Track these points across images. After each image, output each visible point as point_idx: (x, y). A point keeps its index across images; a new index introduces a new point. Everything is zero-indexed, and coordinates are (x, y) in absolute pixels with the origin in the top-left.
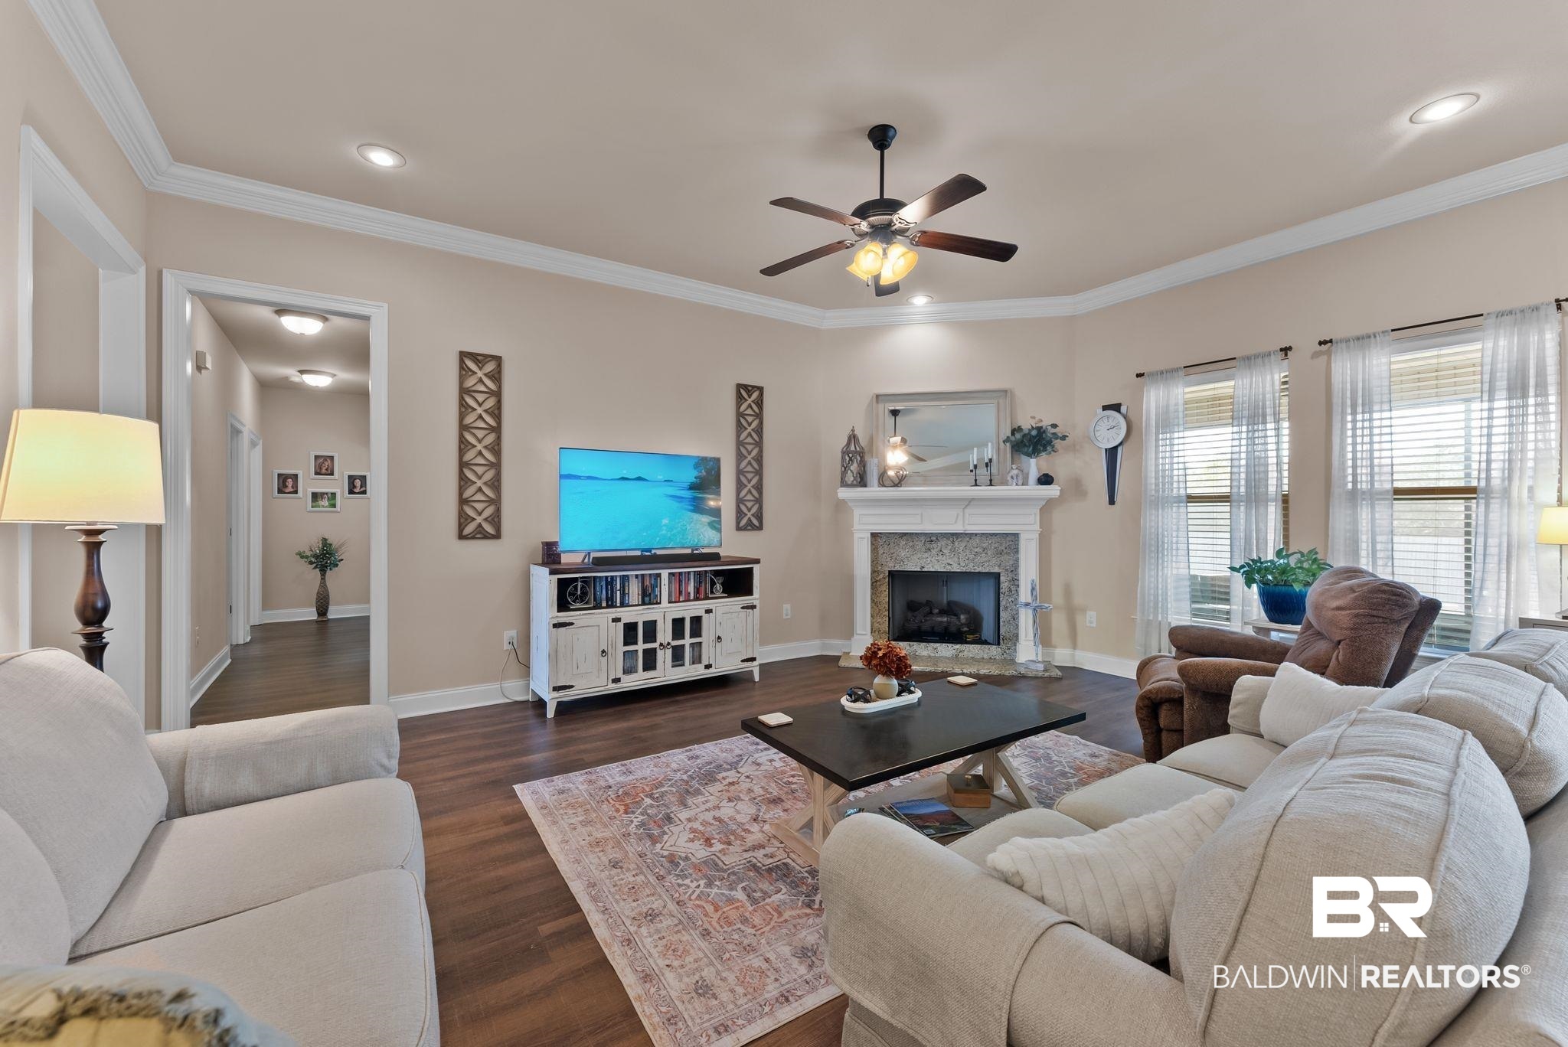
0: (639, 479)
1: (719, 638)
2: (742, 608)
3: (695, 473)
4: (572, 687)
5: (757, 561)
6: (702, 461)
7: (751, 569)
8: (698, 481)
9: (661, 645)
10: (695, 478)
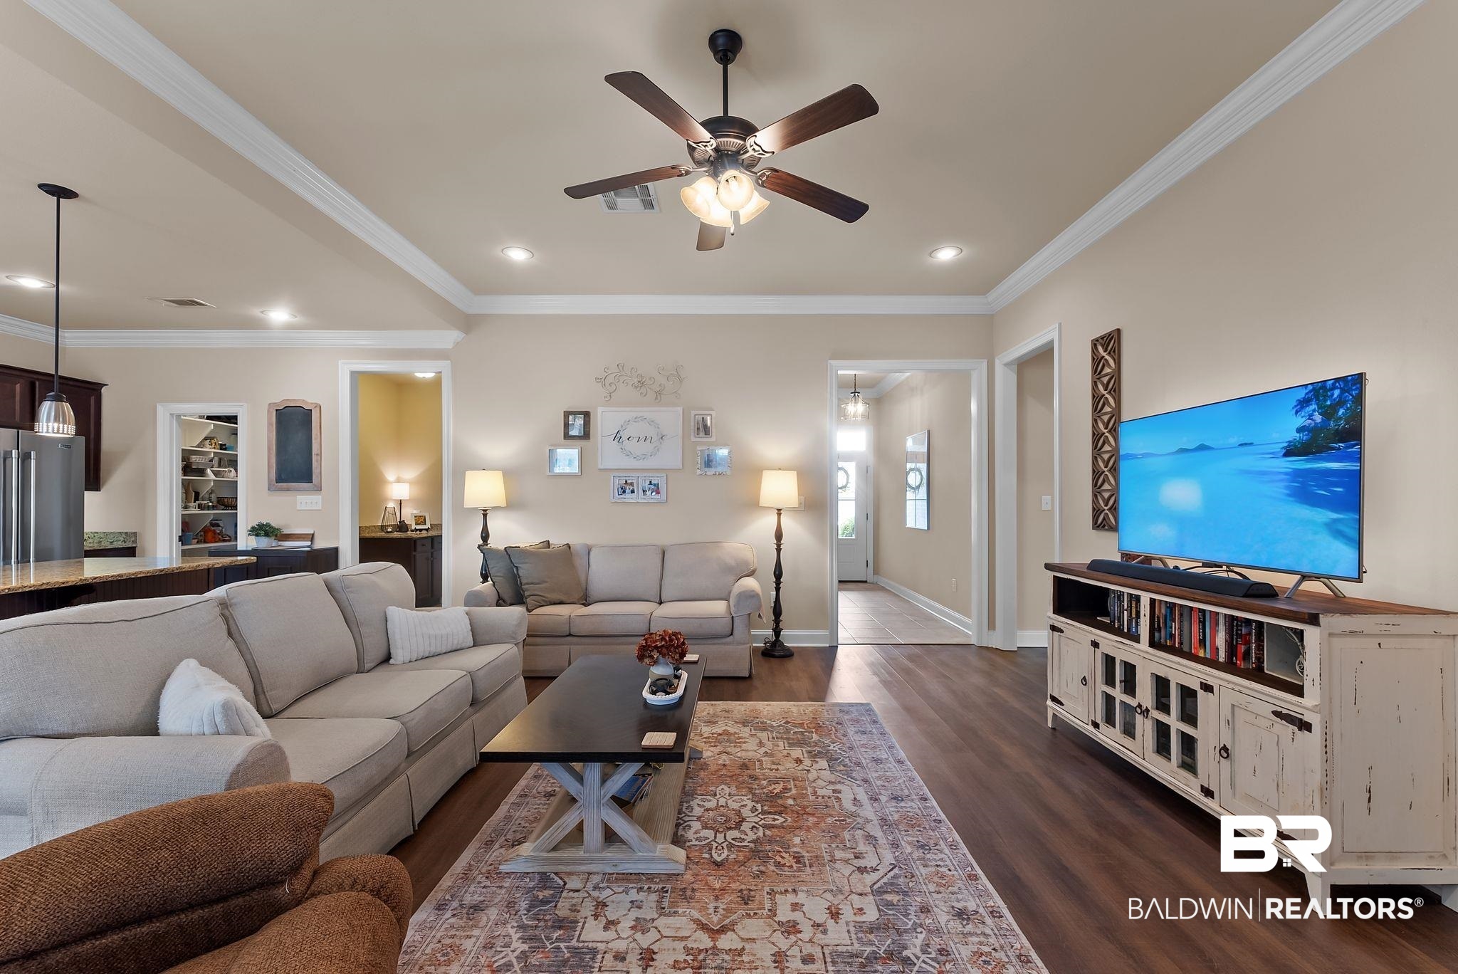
0: (1202, 448)
1: (1225, 748)
2: (1276, 713)
3: (1300, 421)
4: (1063, 705)
5: (1313, 620)
6: (1318, 391)
7: (1300, 634)
8: (1304, 437)
9: (1140, 706)
10: (1299, 430)
